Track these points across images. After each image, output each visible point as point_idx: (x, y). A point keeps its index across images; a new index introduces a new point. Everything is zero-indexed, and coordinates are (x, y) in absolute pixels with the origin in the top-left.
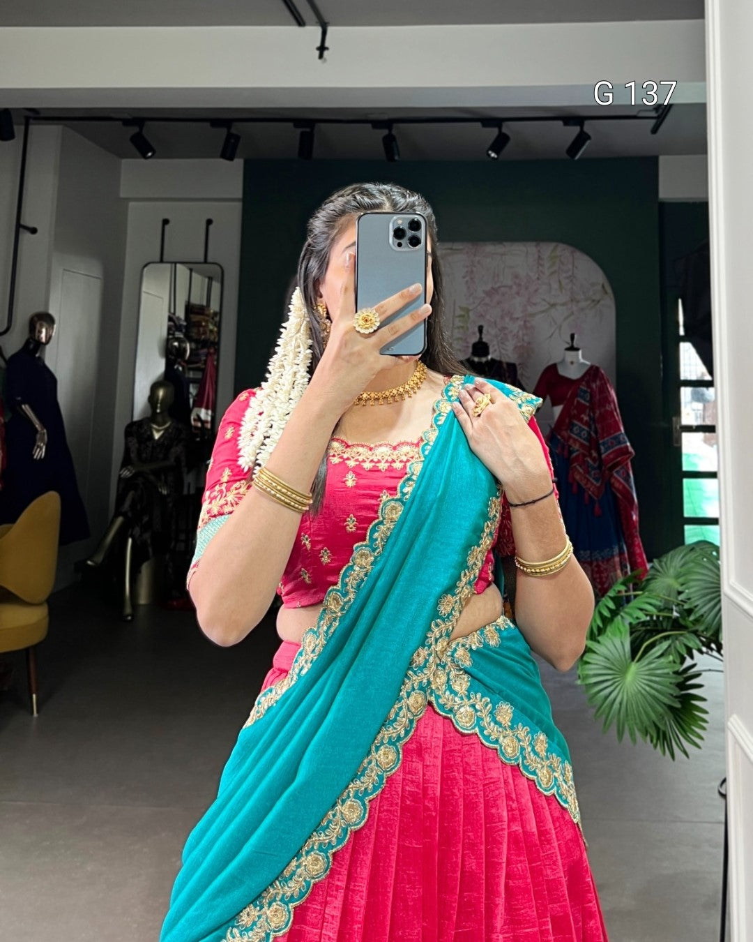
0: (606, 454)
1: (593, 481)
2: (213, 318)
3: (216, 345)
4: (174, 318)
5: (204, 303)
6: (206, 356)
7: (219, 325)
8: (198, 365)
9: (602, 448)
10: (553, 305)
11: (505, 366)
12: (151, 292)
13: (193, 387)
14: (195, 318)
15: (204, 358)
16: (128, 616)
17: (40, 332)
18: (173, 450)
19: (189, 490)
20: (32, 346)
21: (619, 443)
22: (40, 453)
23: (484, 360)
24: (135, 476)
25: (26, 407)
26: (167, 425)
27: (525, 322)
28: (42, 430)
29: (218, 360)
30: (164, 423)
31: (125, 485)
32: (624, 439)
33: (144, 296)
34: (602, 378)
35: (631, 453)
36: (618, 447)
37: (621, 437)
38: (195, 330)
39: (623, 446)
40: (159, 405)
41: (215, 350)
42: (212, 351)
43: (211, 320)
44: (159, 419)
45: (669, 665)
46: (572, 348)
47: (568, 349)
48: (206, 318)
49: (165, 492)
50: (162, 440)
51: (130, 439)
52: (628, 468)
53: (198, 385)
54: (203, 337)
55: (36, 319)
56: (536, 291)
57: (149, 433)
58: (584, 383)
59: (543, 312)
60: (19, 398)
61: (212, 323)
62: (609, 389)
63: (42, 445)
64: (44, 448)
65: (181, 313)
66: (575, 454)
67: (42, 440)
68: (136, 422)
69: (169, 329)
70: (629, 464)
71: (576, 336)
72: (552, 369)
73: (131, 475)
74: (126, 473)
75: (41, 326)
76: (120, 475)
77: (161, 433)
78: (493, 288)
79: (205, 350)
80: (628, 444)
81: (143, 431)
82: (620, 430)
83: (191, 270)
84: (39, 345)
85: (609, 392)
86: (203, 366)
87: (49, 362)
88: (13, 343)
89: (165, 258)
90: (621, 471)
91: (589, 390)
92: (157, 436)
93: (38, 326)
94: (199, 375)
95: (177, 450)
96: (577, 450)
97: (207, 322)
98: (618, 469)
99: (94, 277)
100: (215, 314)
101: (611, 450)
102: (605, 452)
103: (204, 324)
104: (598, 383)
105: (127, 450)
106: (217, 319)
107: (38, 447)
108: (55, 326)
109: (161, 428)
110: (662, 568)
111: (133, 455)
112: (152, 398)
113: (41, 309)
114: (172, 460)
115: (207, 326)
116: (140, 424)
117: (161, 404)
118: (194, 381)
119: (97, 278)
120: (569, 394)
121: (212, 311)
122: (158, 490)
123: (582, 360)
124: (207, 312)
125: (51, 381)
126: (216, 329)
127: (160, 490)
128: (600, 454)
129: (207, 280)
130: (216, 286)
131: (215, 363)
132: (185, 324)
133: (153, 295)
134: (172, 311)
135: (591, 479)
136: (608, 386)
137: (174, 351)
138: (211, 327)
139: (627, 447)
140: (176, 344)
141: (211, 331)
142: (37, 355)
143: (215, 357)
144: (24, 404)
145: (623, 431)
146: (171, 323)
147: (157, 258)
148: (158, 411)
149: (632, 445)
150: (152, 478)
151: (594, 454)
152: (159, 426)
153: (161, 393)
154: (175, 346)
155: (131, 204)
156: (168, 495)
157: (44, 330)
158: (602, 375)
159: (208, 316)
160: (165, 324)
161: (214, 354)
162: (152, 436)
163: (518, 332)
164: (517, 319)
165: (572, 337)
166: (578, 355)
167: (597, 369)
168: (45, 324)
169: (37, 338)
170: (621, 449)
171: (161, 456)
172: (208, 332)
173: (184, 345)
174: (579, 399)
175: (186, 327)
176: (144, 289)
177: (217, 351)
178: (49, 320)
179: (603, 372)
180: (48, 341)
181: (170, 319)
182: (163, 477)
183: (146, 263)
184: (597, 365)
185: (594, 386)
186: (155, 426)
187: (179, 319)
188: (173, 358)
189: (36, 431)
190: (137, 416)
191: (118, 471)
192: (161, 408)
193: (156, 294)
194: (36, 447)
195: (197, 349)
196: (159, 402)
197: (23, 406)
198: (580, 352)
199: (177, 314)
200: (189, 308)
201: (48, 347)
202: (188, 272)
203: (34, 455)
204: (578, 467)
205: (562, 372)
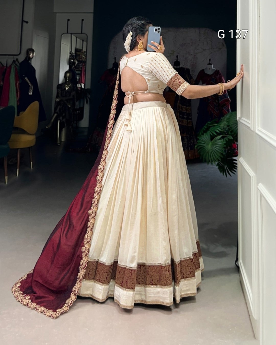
0: (221, 101)
1: (216, 111)
2: (84, 53)
3: (85, 62)
4: (71, 53)
5: (81, 48)
6: (82, 66)
7: (86, 56)
8: (79, 69)
9: (219, 99)
10: (205, 50)
11: (185, 69)
12: (64, 43)
13: (78, 76)
14: (78, 53)
15: (81, 67)
16: (58, 144)
17: (30, 55)
18: (72, 93)
19: (77, 107)
20: (27, 59)
21: (226, 97)
22: (31, 93)
23: (178, 67)
24: (60, 101)
25: (26, 78)
26: (70, 85)
27: (194, 56)
28: (31, 85)
29: (86, 67)
30: (69, 85)
31: (57, 104)
32: (227, 96)
33: (62, 44)
34: (220, 74)
35: (230, 101)
36: (225, 99)
37: (226, 95)
38: (78, 57)
39: (227, 98)
40: (67, 79)
41: (85, 64)
42: (84, 64)
43: (83, 54)
44: (68, 83)
45: (221, 142)
46: (210, 64)
47: (208, 64)
48: (82, 53)
49: (70, 106)
50: (68, 90)
51: (58, 89)
52: (229, 106)
53: (79, 76)
54: (81, 59)
55: (29, 50)
56: (198, 45)
57: (64, 88)
58: (213, 76)
59: (201, 52)
60: (24, 75)
61: (83, 55)
62: (223, 78)
63: (31, 90)
64: (32, 91)
65: (73, 51)
66: (210, 101)
67: (31, 89)
68: (60, 84)
69: (70, 56)
70: (229, 105)
71: (211, 60)
72: (203, 71)
73: (59, 101)
74: (58, 100)
75: (30, 53)
76: (56, 101)
77: (68, 88)
78: (183, 44)
79: (81, 64)
80: (229, 98)
81: (62, 87)
82: (226, 93)
83: (77, 37)
84: (30, 59)
85: (222, 79)
86: (81, 70)
87: (33, 64)
88: (21, 58)
89: (69, 32)
90: (226, 107)
91: (215, 78)
92: (67, 89)
93: (29, 53)
94: (79, 72)
95: (74, 93)
96: (211, 100)
97: (82, 54)
98: (225, 107)
99: (46, 38)
100: (85, 52)
101: (223, 100)
102: (221, 100)
103: (81, 55)
104: (218, 76)
105: (58, 93)
106: (85, 54)
107: (30, 91)
108: (35, 53)
109: (68, 86)
110: (223, 118)
111: (60, 95)
112: (65, 76)
113: (30, 47)
114: (71, 97)
115: (82, 56)
116: (61, 85)
117: (68, 78)
118: (78, 74)
119: (47, 38)
120: (208, 79)
121: (84, 51)
122: (67, 106)
123: (213, 68)
124: (82, 51)
125: (34, 70)
126: (85, 57)
127: (68, 106)
128: (219, 101)
129: (82, 41)
130: (85, 43)
131: (85, 68)
132: (75, 55)
133: (65, 44)
134: (71, 51)
135: (215, 110)
136: (222, 77)
137: (72, 63)
138: (83, 56)
139: (228, 99)
140: (72, 60)
141: (83, 58)
142: (29, 62)
143: (85, 66)
144: (26, 77)
145: (227, 93)
146: (71, 55)
147: (66, 32)
148: (67, 80)
149: (230, 98)
150: (65, 102)
151: (217, 101)
152: (68, 85)
153: (68, 75)
154: (72, 61)
155: (57, 14)
156: (71, 107)
157: (31, 54)
158: (220, 73)
159: (82, 52)
160: (69, 55)
161: (84, 65)
162: (65, 89)
163: (192, 59)
164: (192, 54)
165: (210, 60)
166: (212, 66)
167: (218, 71)
168: (31, 52)
169: (29, 56)
170: (226, 99)
171: (68, 95)
172: (82, 58)
173: (75, 61)
174: (212, 81)
175: (75, 56)
176: (62, 42)
177: (86, 65)
178: (33, 51)
179: (220, 72)
180: (32, 58)
181: (70, 53)
182: (69, 102)
183: (62, 33)
184: (219, 70)
185: (217, 77)
186: (66, 85)
187: (73, 53)
188: (71, 65)
189: (29, 86)
190: (60, 82)
191: (55, 99)
192: (68, 79)
193: (66, 44)
194: (29, 91)
195: (79, 64)
196: (68, 77)
197: (25, 78)
198: (212, 65)
199: (72, 52)
200: (76, 50)
201: (32, 59)
202: (76, 38)
203: (29, 94)
204: (211, 106)
205: (206, 72)
